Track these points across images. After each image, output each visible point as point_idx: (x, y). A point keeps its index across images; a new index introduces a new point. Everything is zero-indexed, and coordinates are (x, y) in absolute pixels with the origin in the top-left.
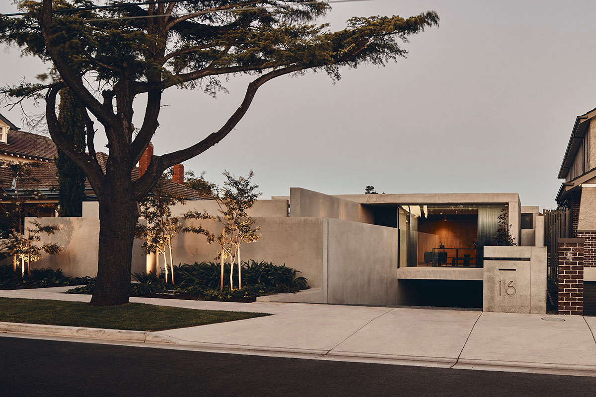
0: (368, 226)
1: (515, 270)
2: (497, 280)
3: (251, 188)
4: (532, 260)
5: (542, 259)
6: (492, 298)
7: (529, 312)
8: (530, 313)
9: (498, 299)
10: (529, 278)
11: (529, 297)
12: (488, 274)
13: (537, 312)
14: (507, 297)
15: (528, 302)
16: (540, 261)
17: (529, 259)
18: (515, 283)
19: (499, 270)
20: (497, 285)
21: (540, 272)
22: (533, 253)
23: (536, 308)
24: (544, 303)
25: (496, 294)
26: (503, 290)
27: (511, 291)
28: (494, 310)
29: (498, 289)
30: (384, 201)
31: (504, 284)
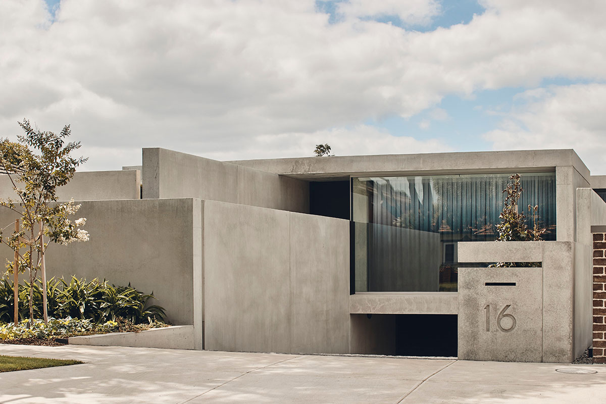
0: (285, 216)
1: (514, 284)
2: (482, 302)
3: (67, 150)
4: (544, 265)
5: (563, 264)
6: (474, 337)
7: (540, 360)
8: (542, 362)
9: (485, 337)
10: (539, 299)
11: (539, 332)
12: (466, 291)
13: (554, 359)
14: (501, 334)
15: (539, 342)
16: (560, 268)
17: (539, 265)
18: (514, 308)
19: (487, 284)
20: (483, 312)
21: (559, 287)
22: (547, 253)
23: (553, 354)
24: (566, 343)
25: (481, 328)
26: (493, 321)
27: (507, 323)
28: (477, 357)
29: (484, 319)
30: (323, 169)
31: (496, 309)
